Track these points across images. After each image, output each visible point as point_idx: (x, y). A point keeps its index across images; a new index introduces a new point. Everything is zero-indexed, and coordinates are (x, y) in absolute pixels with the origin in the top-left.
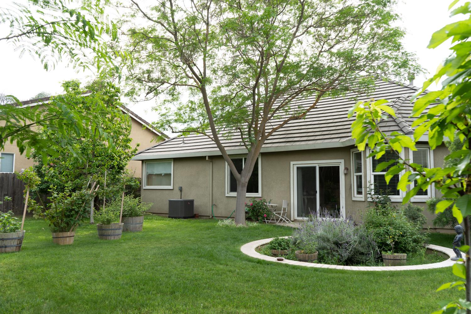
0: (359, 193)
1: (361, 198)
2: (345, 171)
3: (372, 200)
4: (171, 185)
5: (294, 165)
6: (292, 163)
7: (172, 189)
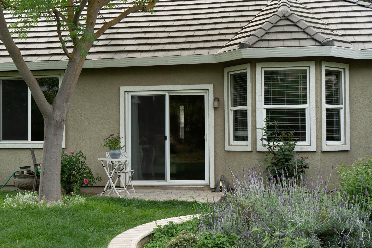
0: (241, 138)
1: (245, 146)
2: (215, 103)
5: (127, 93)
6: (123, 89)
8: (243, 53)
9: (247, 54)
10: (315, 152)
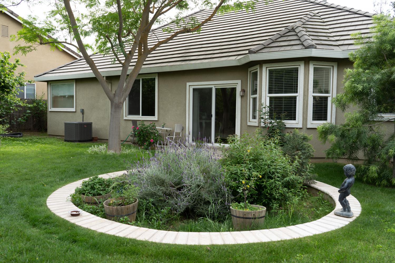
0: (254, 117)
1: (255, 123)
2: (242, 93)
3: (264, 126)
4: (73, 107)
5: (190, 87)
6: (188, 84)
7: (75, 111)
8: (250, 57)
9: (253, 57)
10: (301, 128)
